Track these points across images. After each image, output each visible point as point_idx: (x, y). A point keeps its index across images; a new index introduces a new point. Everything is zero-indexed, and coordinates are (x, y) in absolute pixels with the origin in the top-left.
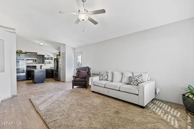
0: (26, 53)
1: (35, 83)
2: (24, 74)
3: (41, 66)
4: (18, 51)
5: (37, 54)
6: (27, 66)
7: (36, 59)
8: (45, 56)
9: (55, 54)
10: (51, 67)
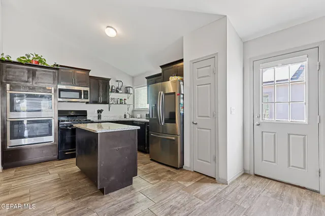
0: (56, 68)
1: (102, 192)
2: (51, 139)
3: (100, 112)
4: (29, 56)
5: (91, 74)
6: (61, 113)
7: (87, 89)
8: (111, 83)
9: (133, 78)
10: (125, 115)
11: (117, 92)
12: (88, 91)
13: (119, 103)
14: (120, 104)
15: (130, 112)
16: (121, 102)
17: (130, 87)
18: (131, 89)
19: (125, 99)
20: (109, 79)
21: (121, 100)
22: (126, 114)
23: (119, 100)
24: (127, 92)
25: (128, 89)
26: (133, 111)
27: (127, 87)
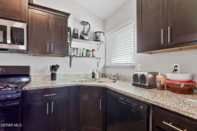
7: (23, 26)
9: (104, 21)
10: (93, 73)
11: (82, 38)
12: (23, 29)
13: (85, 55)
14: (87, 56)
15: (100, 68)
16: (88, 54)
17: (100, 32)
18: (102, 34)
19: (93, 50)
20: (68, 15)
21: (87, 51)
22: (95, 72)
23: (85, 51)
24: (97, 39)
25: (98, 34)
26: (105, 67)
27: (96, 32)
